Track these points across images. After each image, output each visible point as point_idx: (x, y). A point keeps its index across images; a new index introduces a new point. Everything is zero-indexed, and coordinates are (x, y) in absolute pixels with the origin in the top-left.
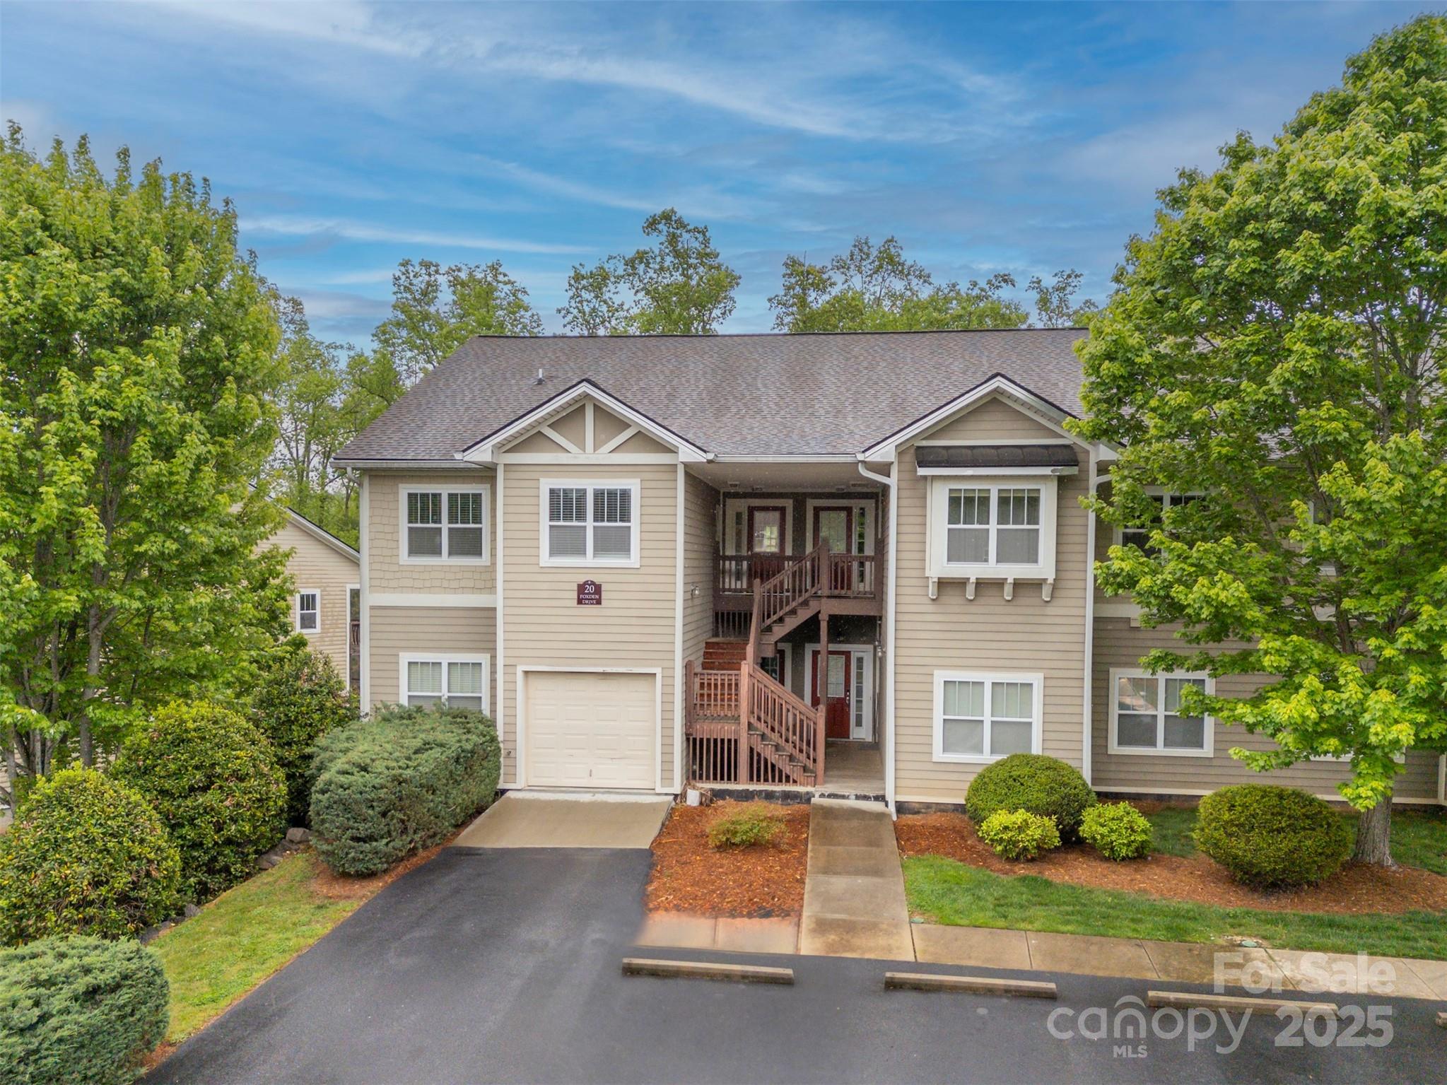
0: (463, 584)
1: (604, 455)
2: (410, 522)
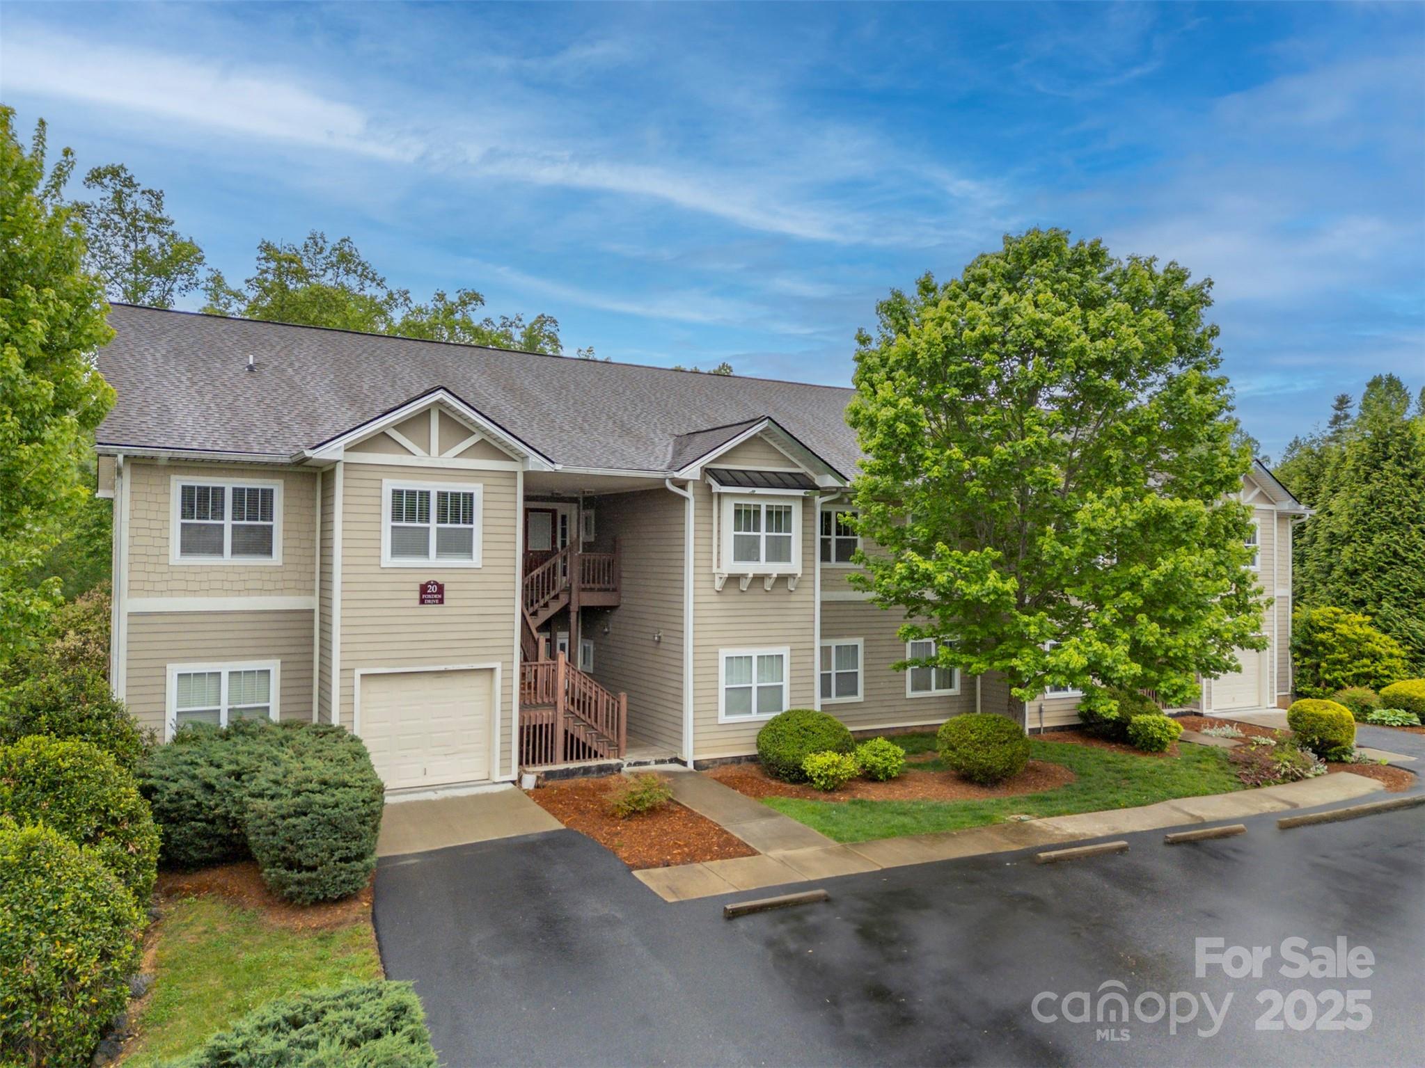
0: (250, 585)
1: (449, 459)
2: (183, 517)
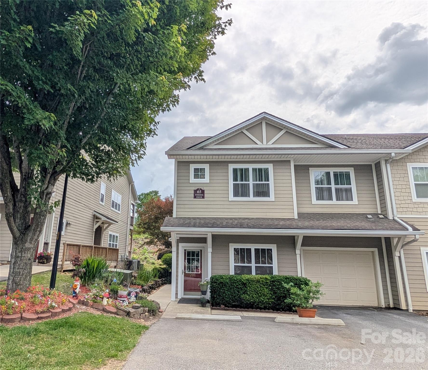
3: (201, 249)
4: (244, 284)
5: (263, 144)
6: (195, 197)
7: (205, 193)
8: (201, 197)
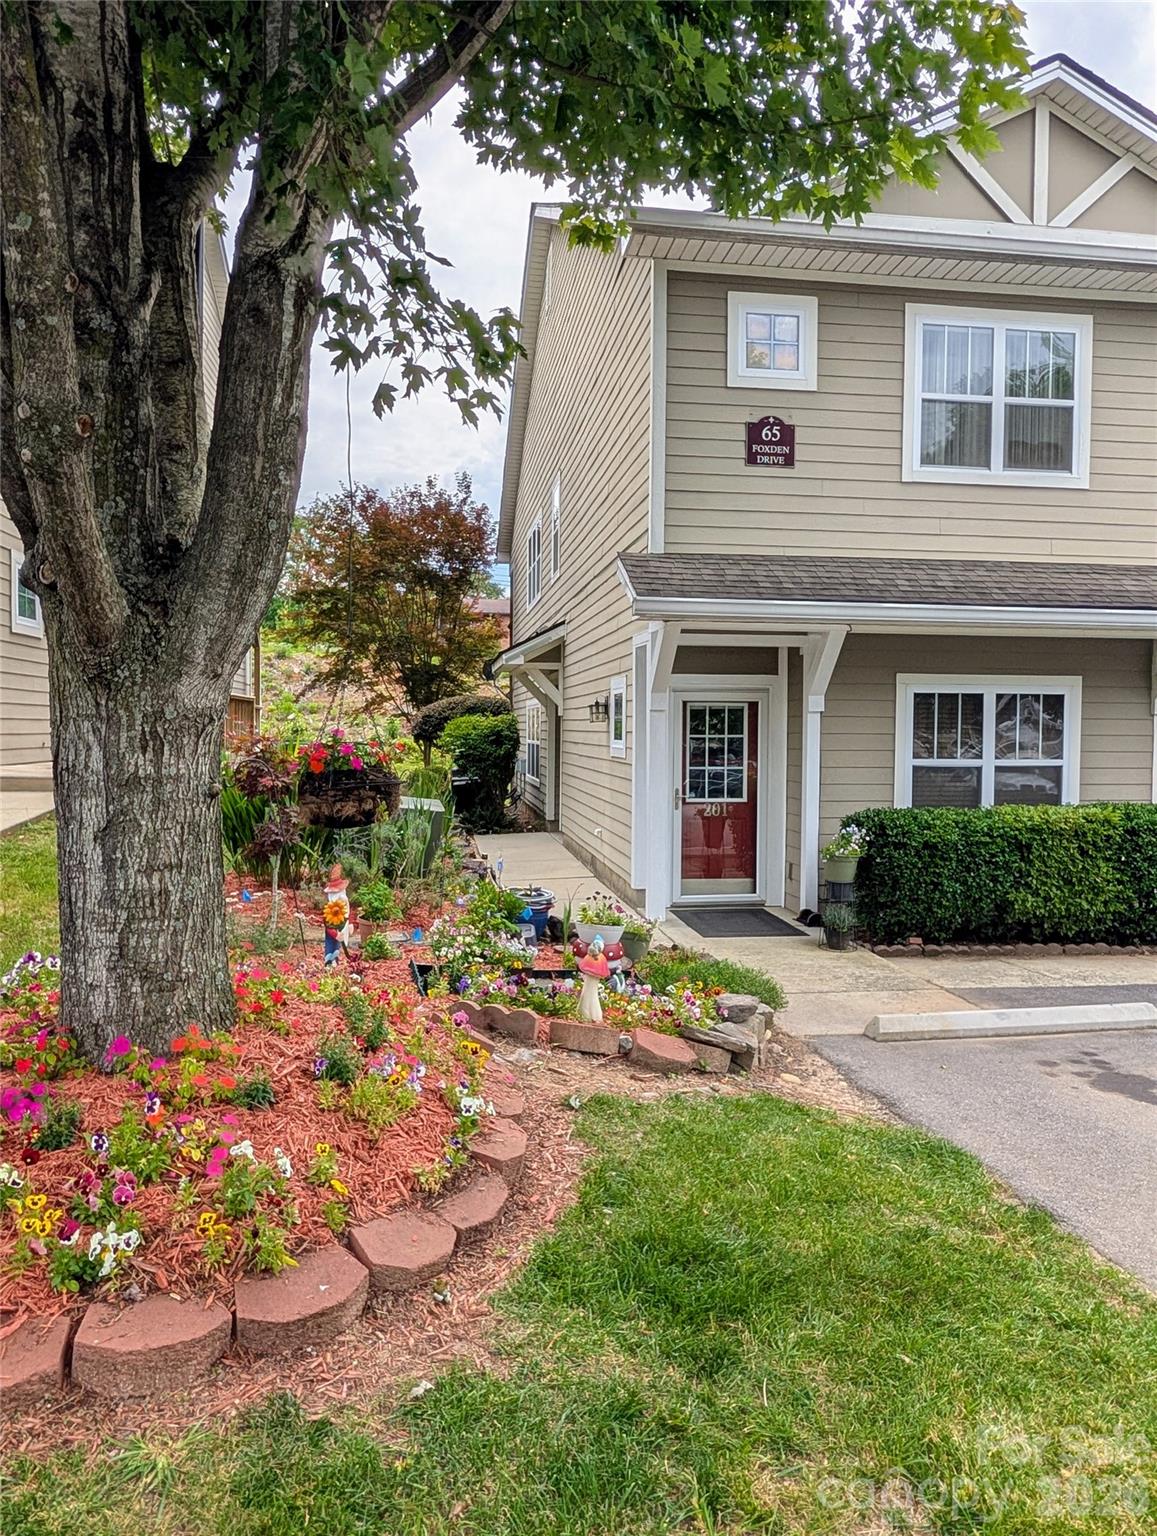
3: (752, 698)
4: (1022, 849)
5: (1032, 219)
6: (751, 459)
7: (797, 440)
8: (781, 459)
